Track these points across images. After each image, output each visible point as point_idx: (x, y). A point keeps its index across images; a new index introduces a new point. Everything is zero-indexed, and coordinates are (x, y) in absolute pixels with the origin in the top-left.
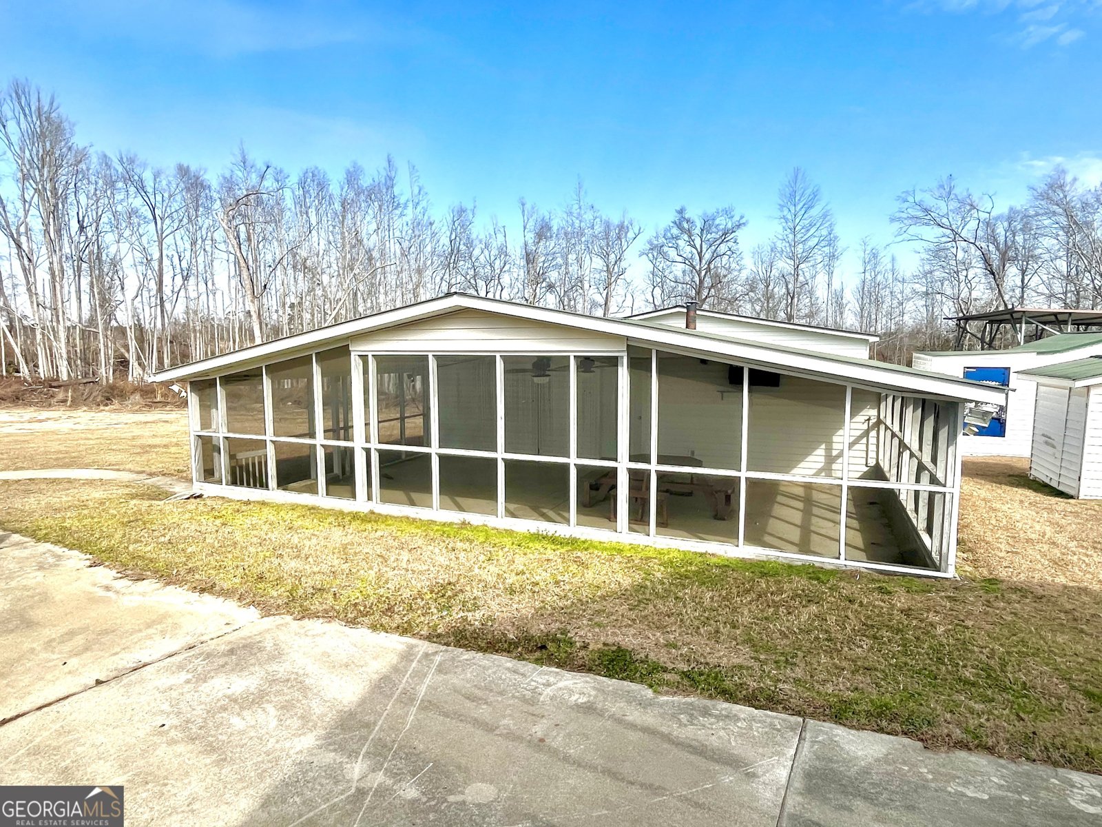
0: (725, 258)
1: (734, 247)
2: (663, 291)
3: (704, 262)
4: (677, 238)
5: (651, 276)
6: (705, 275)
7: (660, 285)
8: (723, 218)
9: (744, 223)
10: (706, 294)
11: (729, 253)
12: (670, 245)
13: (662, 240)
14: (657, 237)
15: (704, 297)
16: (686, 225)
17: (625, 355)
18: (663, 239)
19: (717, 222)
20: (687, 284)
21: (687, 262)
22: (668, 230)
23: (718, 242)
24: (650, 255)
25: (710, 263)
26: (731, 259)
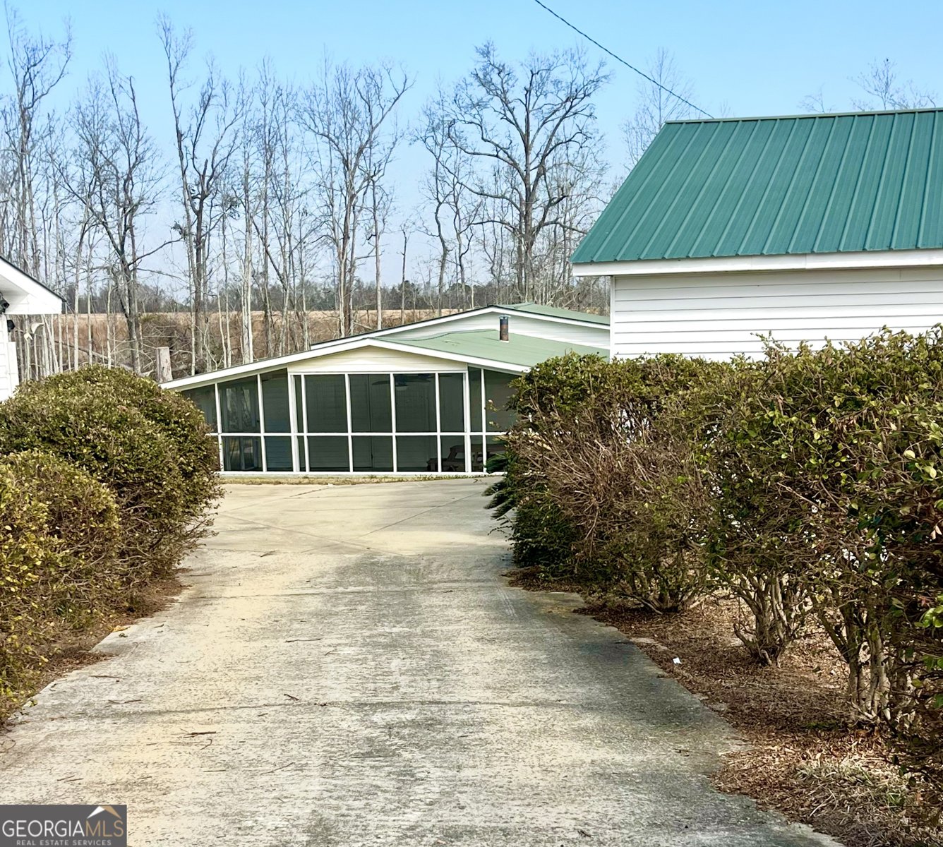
0: (574, 147)
1: (591, 126)
2: (457, 213)
3: (532, 156)
4: (479, 105)
5: (434, 180)
6: (537, 181)
7: (451, 199)
8: (566, 68)
9: (605, 77)
10: (540, 218)
11: (579, 138)
12: (468, 118)
13: (451, 108)
14: (441, 104)
15: (534, 224)
16: (496, 79)
17: (467, 372)
18: (454, 107)
19: (555, 74)
20: (503, 197)
21: (501, 154)
22: (464, 86)
23: (561, 113)
24: (430, 141)
25: (545, 156)
26: (585, 150)
